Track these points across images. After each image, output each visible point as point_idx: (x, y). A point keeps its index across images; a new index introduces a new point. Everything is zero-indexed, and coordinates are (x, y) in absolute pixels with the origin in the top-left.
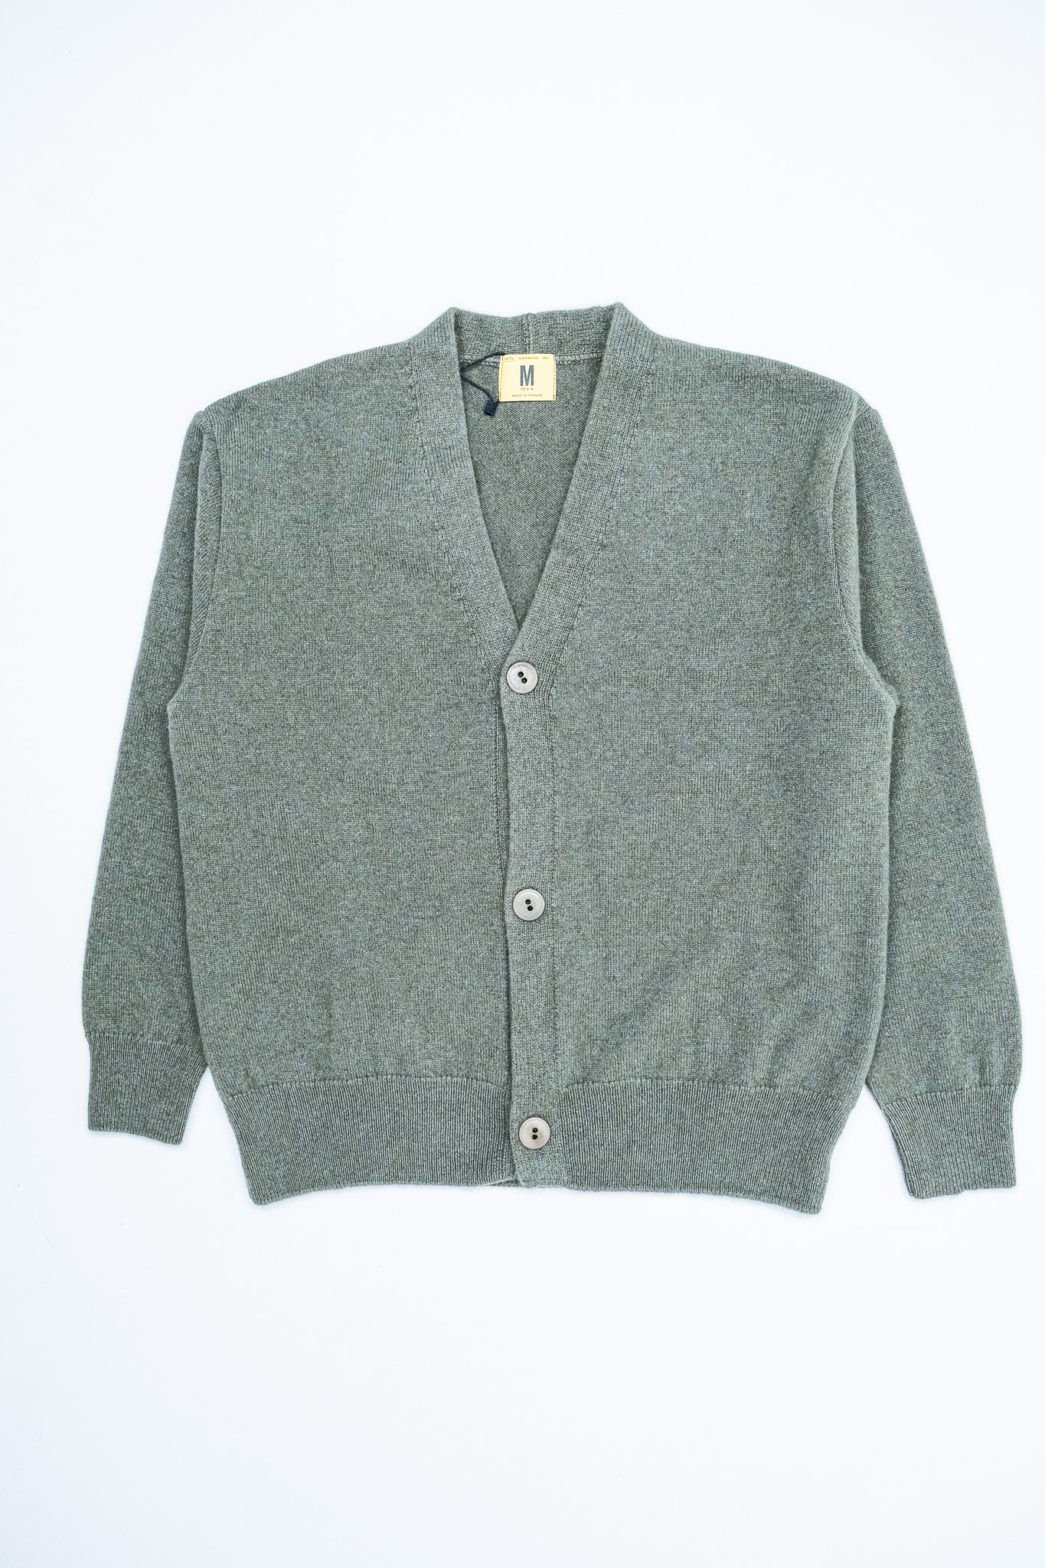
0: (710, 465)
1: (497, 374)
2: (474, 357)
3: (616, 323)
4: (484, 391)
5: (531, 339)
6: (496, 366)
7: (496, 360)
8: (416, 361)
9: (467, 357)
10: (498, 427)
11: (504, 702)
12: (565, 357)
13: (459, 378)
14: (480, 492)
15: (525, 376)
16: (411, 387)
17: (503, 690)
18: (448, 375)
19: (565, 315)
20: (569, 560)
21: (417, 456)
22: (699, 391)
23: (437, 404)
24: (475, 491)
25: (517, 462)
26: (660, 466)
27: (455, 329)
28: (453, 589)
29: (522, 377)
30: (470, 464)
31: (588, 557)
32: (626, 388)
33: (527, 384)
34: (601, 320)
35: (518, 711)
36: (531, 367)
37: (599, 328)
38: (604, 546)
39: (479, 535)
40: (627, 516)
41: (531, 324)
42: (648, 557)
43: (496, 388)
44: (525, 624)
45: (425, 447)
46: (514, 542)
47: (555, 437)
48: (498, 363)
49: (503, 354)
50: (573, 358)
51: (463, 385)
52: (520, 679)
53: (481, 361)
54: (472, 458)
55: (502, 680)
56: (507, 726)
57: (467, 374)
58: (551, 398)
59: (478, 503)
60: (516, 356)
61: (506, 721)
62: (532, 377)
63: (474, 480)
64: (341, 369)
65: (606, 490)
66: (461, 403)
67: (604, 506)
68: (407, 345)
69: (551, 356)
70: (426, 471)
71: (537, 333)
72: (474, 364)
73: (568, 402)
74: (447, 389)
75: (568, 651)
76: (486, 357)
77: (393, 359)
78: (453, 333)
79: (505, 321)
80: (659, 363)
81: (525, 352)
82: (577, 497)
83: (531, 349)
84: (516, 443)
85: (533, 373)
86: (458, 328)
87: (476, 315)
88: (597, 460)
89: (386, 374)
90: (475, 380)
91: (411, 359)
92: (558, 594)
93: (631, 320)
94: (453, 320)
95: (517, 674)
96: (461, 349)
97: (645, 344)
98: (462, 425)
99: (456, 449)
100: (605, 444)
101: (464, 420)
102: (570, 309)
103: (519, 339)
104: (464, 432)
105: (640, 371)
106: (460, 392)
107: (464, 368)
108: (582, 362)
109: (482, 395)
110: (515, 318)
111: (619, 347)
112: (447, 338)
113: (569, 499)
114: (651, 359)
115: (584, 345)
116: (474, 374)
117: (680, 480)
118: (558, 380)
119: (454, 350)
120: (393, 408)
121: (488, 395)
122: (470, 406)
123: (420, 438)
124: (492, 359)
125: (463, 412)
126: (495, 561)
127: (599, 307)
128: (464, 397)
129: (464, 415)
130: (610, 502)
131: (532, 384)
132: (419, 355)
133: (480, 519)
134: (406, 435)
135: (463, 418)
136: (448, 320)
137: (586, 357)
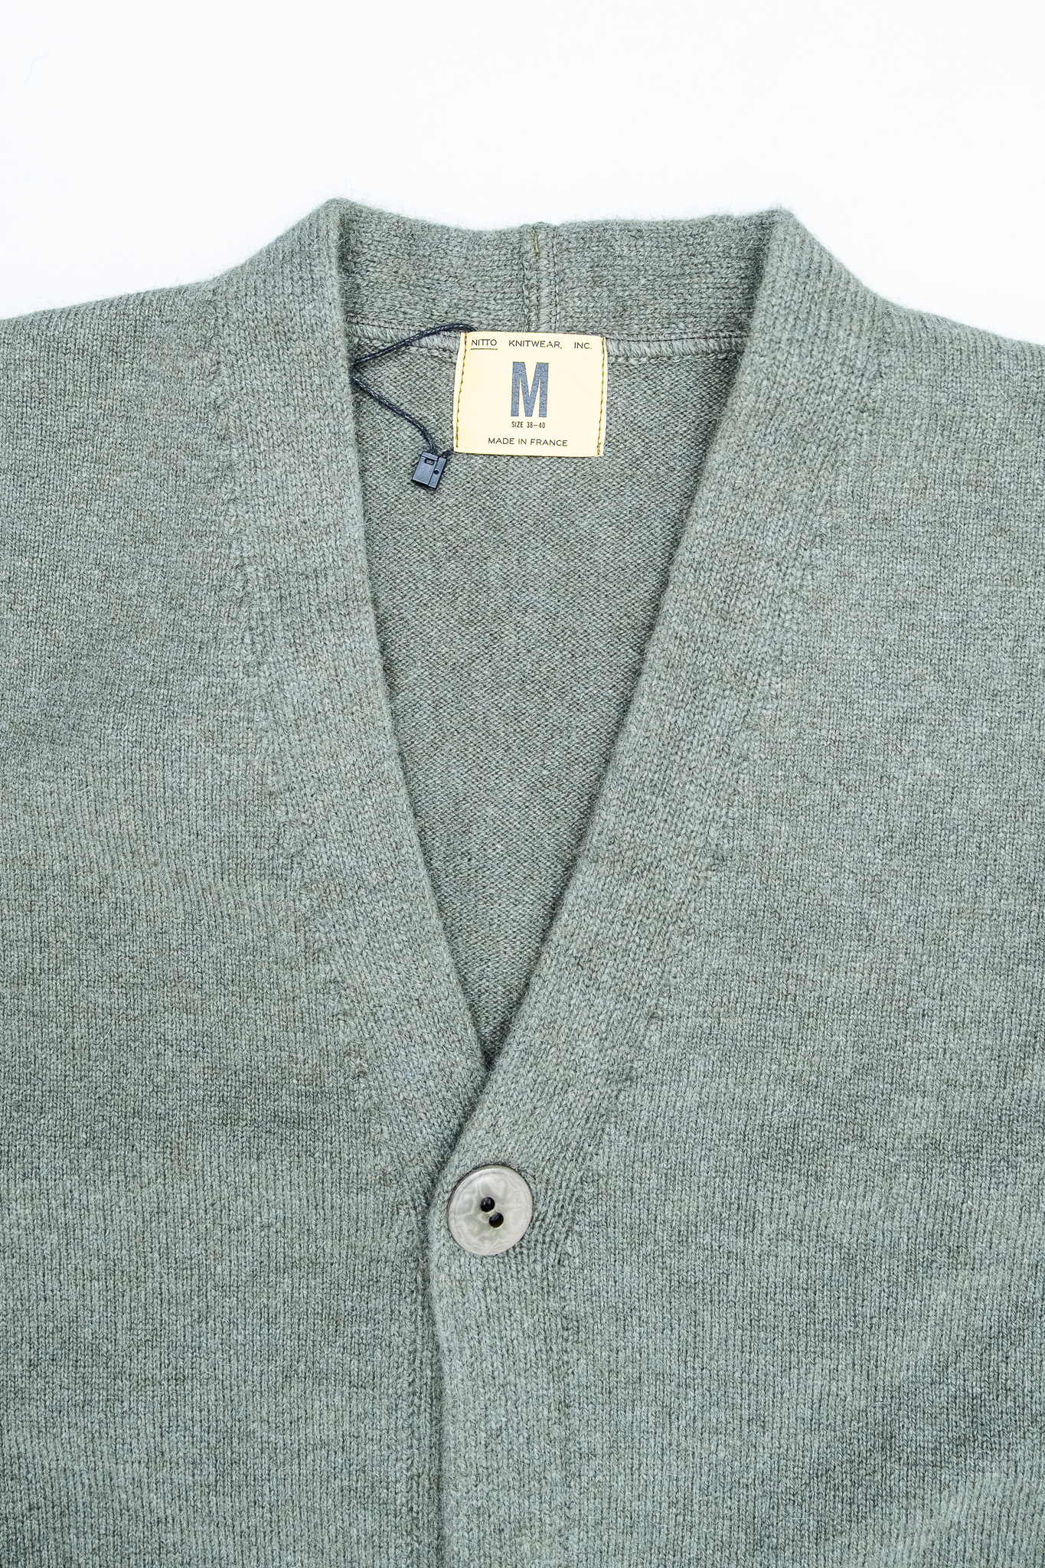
0: (1012, 654)
1: (451, 380)
2: (390, 333)
3: (778, 267)
4: (413, 422)
5: (545, 292)
6: (447, 359)
7: (448, 343)
8: (231, 338)
9: (371, 331)
10: (448, 521)
11: (440, 1282)
12: (634, 346)
13: (348, 390)
14: (392, 688)
15: (525, 392)
16: (217, 408)
17: (438, 1245)
18: (316, 380)
19: (636, 232)
20: (627, 894)
21: (225, 593)
22: (992, 458)
23: (285, 456)
24: (380, 692)
25: (496, 616)
26: (878, 649)
27: (342, 258)
28: (313, 954)
29: (515, 394)
30: (369, 623)
31: (679, 887)
32: (796, 439)
33: (529, 413)
34: (734, 252)
35: (477, 1304)
36: (542, 369)
37: (730, 273)
38: (720, 860)
39: (386, 815)
40: (786, 778)
41: (544, 254)
42: (838, 892)
43: (446, 418)
44: (503, 1062)
45: (249, 569)
46: (479, 833)
47: (597, 555)
48: (453, 352)
49: (469, 329)
50: (654, 349)
51: (358, 405)
52: (483, 1217)
53: (407, 343)
54: (375, 602)
55: (435, 1219)
56: (444, 1346)
57: (370, 375)
58: (591, 451)
59: (388, 723)
60: (503, 337)
61: (443, 1333)
62: (544, 394)
63: (378, 663)
64: (30, 351)
65: (731, 707)
66: (351, 454)
67: (724, 750)
68: (210, 296)
69: (595, 341)
70: (247, 640)
71: (560, 278)
72: (389, 350)
73: (636, 463)
74: (312, 417)
75: (617, 1139)
76: (422, 335)
77: (170, 328)
78: (334, 272)
79: (476, 239)
80: (892, 382)
81: (527, 326)
82: (654, 724)
83: (544, 318)
84: (494, 566)
85: (545, 384)
86: (347, 258)
87: (400, 222)
88: (710, 628)
89: (152, 367)
90: (389, 392)
91: (217, 335)
92: (593, 981)
93: (816, 258)
94: (334, 235)
95: (476, 1203)
96: (352, 313)
97: (856, 328)
98: (351, 511)
99: (331, 579)
100: (733, 586)
101: (357, 499)
102: (649, 218)
103: (511, 290)
104: (357, 531)
105: (839, 401)
106: (349, 426)
107: (357, 365)
108: (676, 359)
109: (408, 431)
110: (503, 236)
111: (786, 336)
112: (317, 284)
113: (633, 729)
114: (872, 369)
115: (686, 315)
116: (386, 377)
117: (932, 689)
118: (611, 406)
119: (337, 316)
120: (168, 460)
121: (424, 433)
122: (374, 459)
123: (235, 545)
124: (436, 340)
125: (355, 477)
126: (426, 883)
127: (729, 218)
128: (359, 437)
129: (358, 485)
130: (741, 742)
131: (543, 413)
132: (239, 324)
133: (391, 767)
134: (200, 535)
135: (355, 495)
136: (322, 233)
137: (690, 346)
